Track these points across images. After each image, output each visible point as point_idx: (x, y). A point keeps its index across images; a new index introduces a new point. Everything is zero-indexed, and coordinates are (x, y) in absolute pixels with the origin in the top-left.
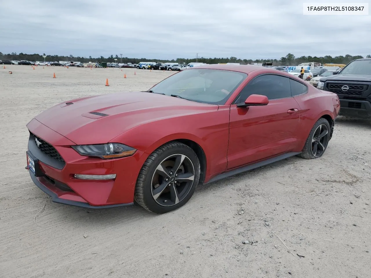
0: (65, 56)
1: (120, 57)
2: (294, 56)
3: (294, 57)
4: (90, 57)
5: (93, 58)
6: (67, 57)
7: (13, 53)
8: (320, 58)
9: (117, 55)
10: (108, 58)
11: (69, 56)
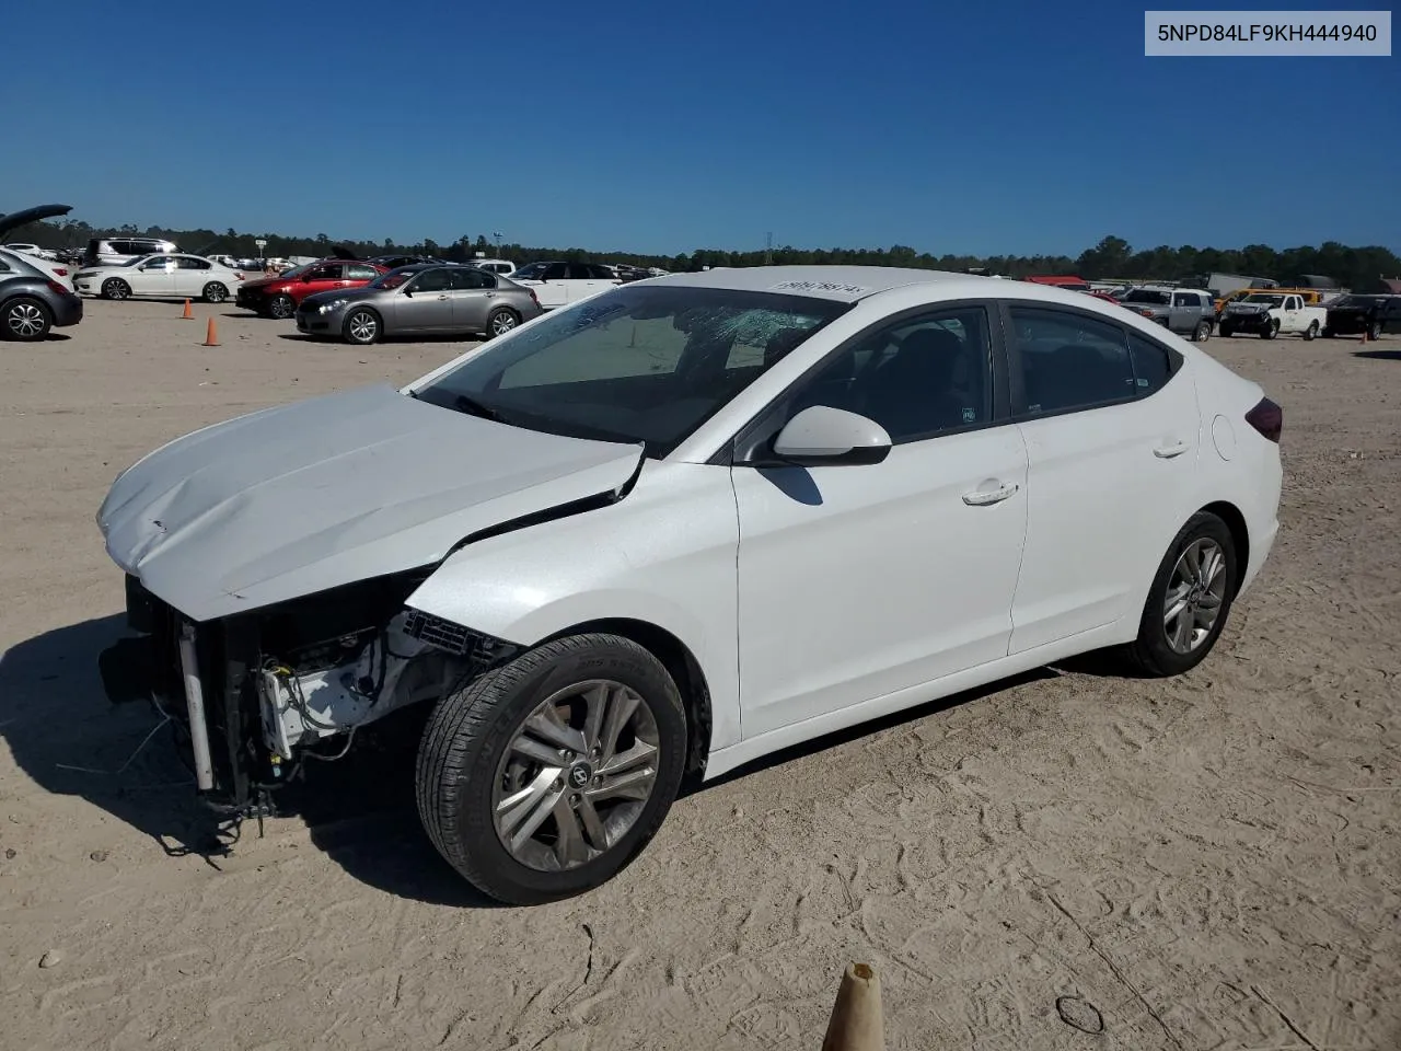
0: (301, 236)
1: (494, 245)
2: (1129, 244)
3: (1129, 248)
4: (388, 241)
5: (396, 244)
6: (309, 240)
7: (126, 226)
8: (1227, 251)
9: (481, 237)
10: (450, 248)
11: (315, 239)
